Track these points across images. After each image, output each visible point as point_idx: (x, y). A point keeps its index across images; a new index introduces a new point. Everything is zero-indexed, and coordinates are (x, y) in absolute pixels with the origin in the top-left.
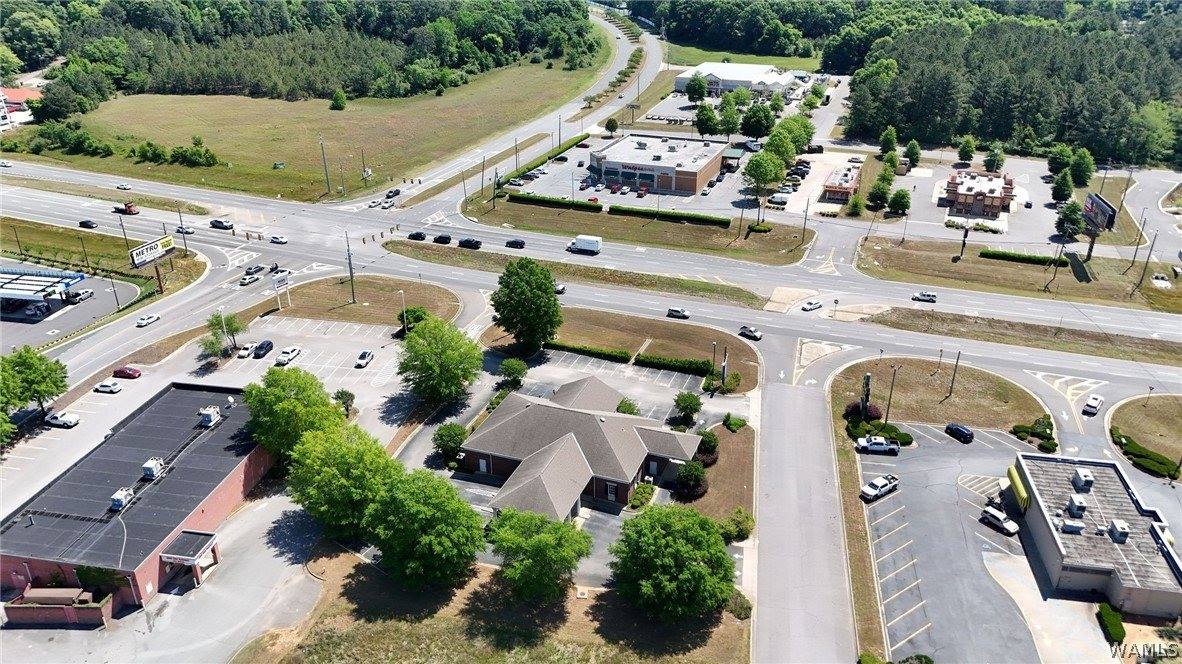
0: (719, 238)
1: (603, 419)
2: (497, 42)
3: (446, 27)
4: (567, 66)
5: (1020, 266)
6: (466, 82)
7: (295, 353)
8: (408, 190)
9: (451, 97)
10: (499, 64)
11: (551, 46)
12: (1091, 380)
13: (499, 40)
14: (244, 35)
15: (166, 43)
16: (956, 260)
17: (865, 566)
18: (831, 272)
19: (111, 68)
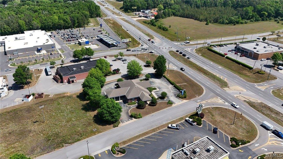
0: (246, 72)
1: (136, 87)
2: (265, 14)
3: (250, 9)
6: (246, 23)
9: (237, 26)
13: (266, 14)
14: (206, 7)
15: (189, 7)
18: (262, 89)
19: (174, 11)
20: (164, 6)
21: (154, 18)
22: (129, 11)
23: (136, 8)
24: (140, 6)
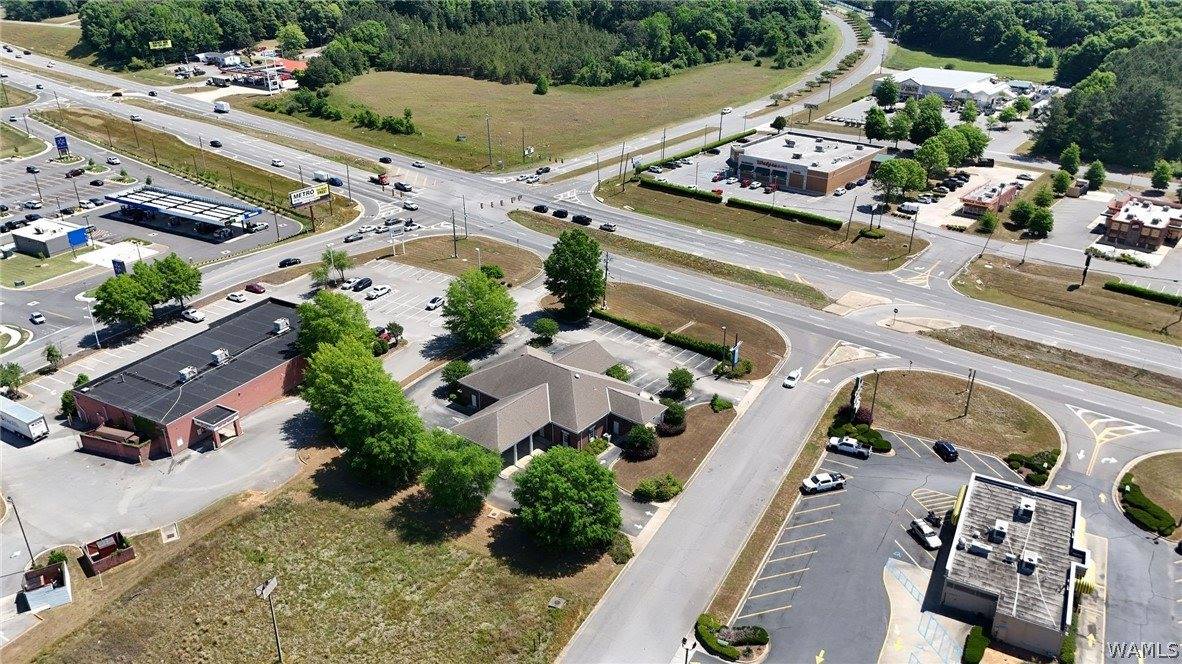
0: (826, 239)
1: (578, 376)
2: (710, 38)
3: (660, 21)
4: (776, 64)
5: (1147, 303)
6: (667, 75)
7: (384, 291)
8: (556, 169)
9: (647, 88)
10: (708, 60)
11: (766, 45)
12: (1138, 426)
13: (714, 36)
14: (487, 24)
15: (422, 28)
16: (1072, 288)
17: (762, 546)
18: (921, 284)
19: (368, 47)
20: (303, 29)
21: (297, 86)
22: (136, 61)
23: (169, 45)
24: (188, 34)
